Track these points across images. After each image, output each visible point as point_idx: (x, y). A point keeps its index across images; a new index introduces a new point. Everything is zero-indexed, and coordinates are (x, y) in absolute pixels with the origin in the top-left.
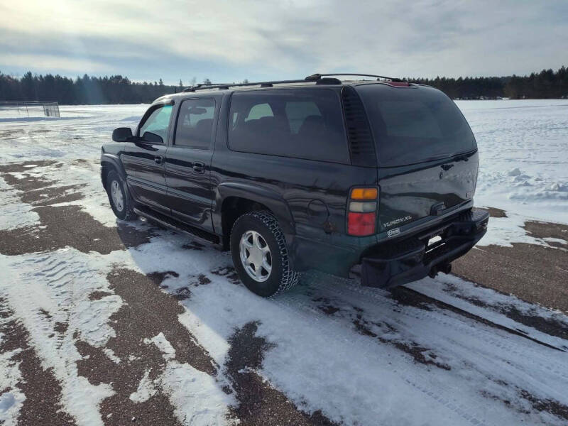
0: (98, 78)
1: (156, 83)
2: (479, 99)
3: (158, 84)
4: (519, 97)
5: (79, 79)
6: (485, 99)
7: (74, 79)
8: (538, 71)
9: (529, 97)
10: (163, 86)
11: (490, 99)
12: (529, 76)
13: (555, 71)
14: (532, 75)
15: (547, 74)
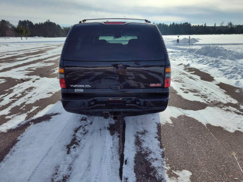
0: (178, 24)
1: (203, 25)
3: (204, 26)
10: (206, 26)
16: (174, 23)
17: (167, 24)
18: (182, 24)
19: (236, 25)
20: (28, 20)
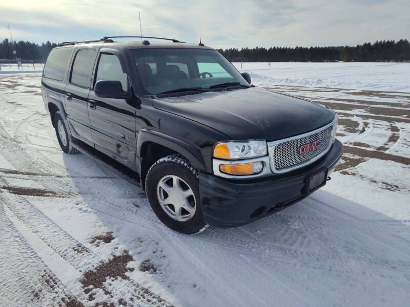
2: (324, 62)
4: (349, 61)
5: (43, 44)
6: (327, 62)
7: (40, 45)
8: (362, 44)
9: (356, 61)
11: (331, 62)
12: (356, 46)
13: (372, 43)
14: (358, 46)
15: (367, 46)
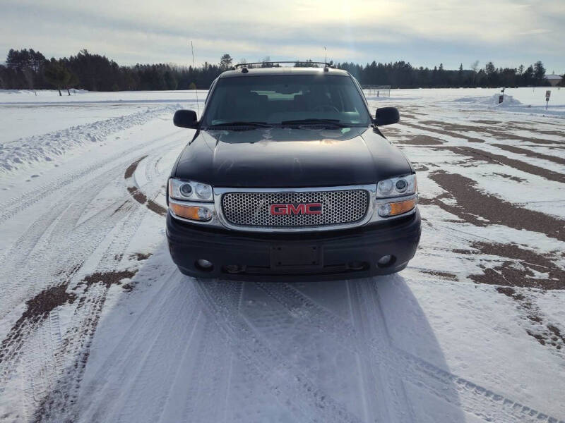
1: (436, 68)
3: (438, 69)
10: (443, 70)
16: (374, 62)
17: (360, 65)
18: (393, 64)
19: (501, 70)
20: (32, 51)
